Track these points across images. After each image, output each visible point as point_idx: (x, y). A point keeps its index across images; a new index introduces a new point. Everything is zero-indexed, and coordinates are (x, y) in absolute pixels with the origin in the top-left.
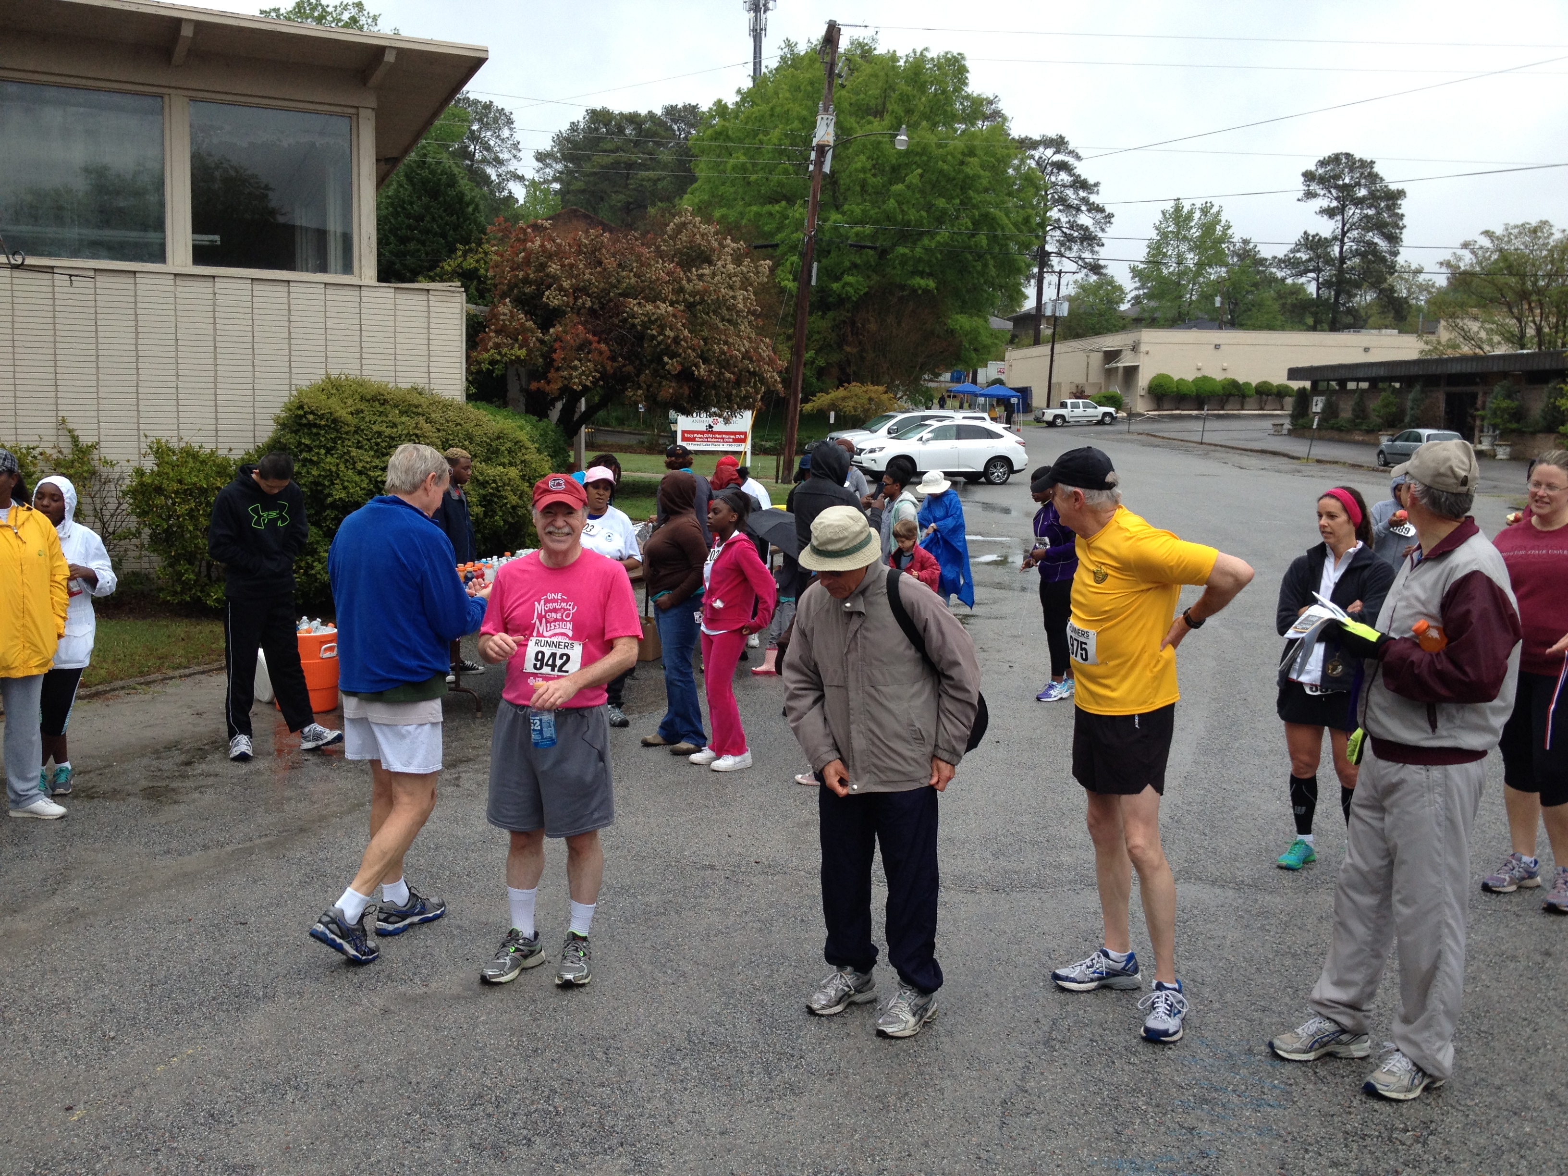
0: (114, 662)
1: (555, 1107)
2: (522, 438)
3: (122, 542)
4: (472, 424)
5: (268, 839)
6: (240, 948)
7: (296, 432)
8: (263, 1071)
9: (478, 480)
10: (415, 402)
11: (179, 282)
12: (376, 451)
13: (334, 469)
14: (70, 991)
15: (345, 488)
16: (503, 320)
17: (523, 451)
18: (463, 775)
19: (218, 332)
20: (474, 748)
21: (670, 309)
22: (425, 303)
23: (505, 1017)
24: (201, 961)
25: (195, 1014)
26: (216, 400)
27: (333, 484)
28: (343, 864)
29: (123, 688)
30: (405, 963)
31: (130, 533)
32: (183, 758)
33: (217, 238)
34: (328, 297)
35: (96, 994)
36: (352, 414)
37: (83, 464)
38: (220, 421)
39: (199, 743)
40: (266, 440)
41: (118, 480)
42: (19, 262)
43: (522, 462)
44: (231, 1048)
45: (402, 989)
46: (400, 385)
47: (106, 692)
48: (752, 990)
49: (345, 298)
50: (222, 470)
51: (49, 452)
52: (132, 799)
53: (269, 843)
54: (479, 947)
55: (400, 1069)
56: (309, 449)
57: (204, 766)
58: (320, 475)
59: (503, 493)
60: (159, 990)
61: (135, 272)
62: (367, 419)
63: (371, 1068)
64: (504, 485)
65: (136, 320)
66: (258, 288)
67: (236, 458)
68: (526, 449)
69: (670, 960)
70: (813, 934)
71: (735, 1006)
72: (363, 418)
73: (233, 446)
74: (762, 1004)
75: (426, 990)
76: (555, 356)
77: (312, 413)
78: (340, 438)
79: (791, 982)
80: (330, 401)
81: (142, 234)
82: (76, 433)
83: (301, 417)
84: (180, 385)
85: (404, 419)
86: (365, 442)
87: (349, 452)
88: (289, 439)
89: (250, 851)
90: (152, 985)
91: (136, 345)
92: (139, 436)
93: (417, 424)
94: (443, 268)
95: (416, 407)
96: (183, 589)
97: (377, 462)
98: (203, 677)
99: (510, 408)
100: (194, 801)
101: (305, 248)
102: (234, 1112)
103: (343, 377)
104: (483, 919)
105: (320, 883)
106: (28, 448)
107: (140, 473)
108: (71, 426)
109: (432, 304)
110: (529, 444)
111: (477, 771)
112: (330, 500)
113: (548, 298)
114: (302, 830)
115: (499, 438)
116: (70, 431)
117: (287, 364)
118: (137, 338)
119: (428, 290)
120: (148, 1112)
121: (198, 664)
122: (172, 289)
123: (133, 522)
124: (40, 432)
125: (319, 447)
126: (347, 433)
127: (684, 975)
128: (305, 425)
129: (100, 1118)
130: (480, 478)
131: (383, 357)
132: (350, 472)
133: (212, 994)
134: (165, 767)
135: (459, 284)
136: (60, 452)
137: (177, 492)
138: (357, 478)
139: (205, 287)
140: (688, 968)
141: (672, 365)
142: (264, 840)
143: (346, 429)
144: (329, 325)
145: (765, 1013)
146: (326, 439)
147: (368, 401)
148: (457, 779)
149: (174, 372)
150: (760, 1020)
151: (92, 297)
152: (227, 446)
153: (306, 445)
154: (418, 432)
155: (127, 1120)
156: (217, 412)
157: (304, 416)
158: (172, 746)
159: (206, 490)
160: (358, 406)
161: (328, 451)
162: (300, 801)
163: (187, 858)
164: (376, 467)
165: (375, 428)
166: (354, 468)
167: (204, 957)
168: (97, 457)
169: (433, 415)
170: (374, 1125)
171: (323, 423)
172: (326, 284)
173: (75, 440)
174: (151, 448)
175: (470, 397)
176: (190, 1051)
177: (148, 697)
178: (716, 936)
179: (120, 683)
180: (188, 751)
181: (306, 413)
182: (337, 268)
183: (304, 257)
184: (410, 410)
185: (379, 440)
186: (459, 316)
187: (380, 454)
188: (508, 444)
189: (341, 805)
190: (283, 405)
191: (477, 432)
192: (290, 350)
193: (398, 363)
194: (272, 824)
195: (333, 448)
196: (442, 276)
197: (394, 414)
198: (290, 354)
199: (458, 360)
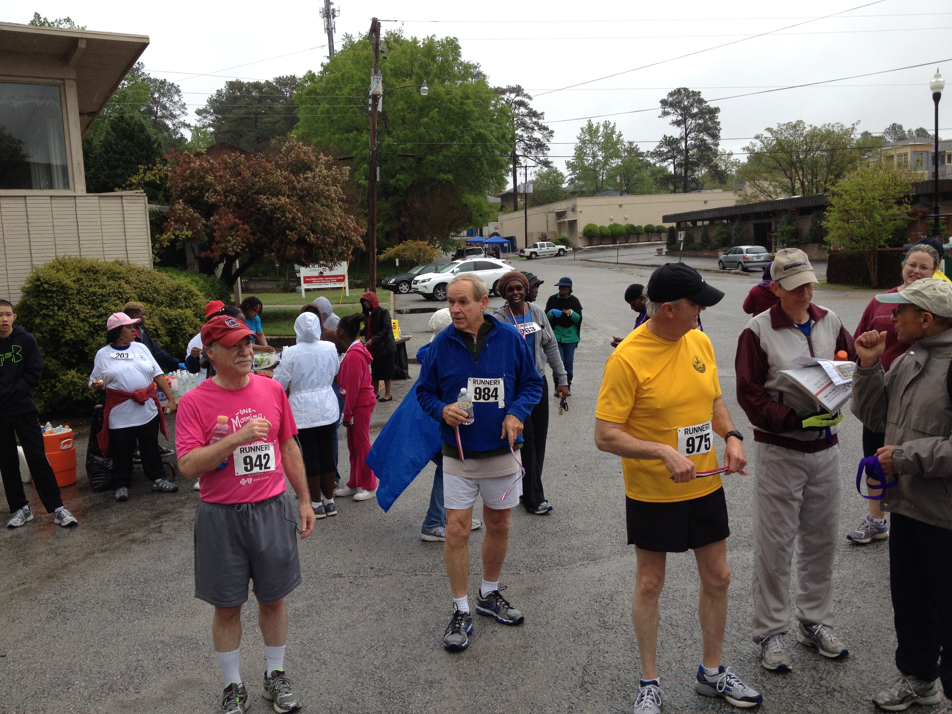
2: (193, 289)
4: (158, 282)
5: (24, 586)
7: (36, 296)
9: (165, 319)
10: (118, 270)
12: (93, 305)
13: (64, 319)
15: (73, 331)
16: (179, 213)
17: (195, 297)
18: (164, 524)
20: (172, 503)
21: (287, 200)
22: (120, 205)
27: (65, 329)
28: (79, 600)
30: (122, 675)
34: (53, 205)
40: (17, 303)
43: (194, 305)
45: (121, 697)
46: (107, 260)
48: (374, 669)
49: (65, 205)
53: (25, 589)
56: (47, 307)
58: (55, 324)
59: (183, 327)
62: (85, 284)
64: (183, 321)
66: (5, 202)
68: (197, 296)
69: (314, 652)
70: (413, 619)
71: (362, 684)
72: (82, 283)
74: (382, 680)
75: (137, 696)
76: (215, 234)
77: (46, 283)
78: (67, 298)
79: (401, 660)
80: (58, 274)
83: (39, 286)
85: (111, 282)
86: (85, 300)
87: (74, 307)
88: (32, 301)
93: (120, 285)
94: (131, 181)
95: (119, 274)
97: (94, 312)
99: (189, 269)
101: (38, 175)
103: (67, 257)
104: (179, 634)
105: (61, 617)
109: (124, 205)
110: (198, 293)
111: (174, 520)
112: (63, 340)
113: (208, 198)
114: (49, 577)
115: (177, 290)
117: (29, 251)
119: (122, 196)
125: (53, 305)
126: (72, 294)
127: (324, 663)
128: (42, 291)
130: (166, 317)
131: (94, 242)
132: (76, 321)
135: (142, 191)
138: (81, 325)
140: (327, 656)
141: (292, 235)
142: (22, 587)
143: (71, 292)
144: (55, 224)
145: (384, 687)
146: (58, 300)
147: (85, 272)
148: (160, 527)
150: (381, 693)
153: (44, 305)
154: (120, 290)
157: (41, 285)
160: (78, 276)
161: (60, 308)
162: (49, 554)
164: (94, 316)
165: (91, 290)
166: (78, 318)
169: (131, 278)
171: (54, 289)
172: (51, 197)
175: (156, 265)
178: (346, 629)
181: (42, 283)
182: (60, 186)
183: (38, 180)
184: (114, 276)
185: (94, 298)
186: (144, 212)
187: (95, 307)
188: (184, 294)
189: (78, 555)
190: (26, 279)
191: (162, 288)
192: (30, 242)
193: (105, 245)
194: (27, 574)
195: (63, 306)
196: (131, 187)
197: (103, 280)
198: (30, 245)
199: (146, 241)
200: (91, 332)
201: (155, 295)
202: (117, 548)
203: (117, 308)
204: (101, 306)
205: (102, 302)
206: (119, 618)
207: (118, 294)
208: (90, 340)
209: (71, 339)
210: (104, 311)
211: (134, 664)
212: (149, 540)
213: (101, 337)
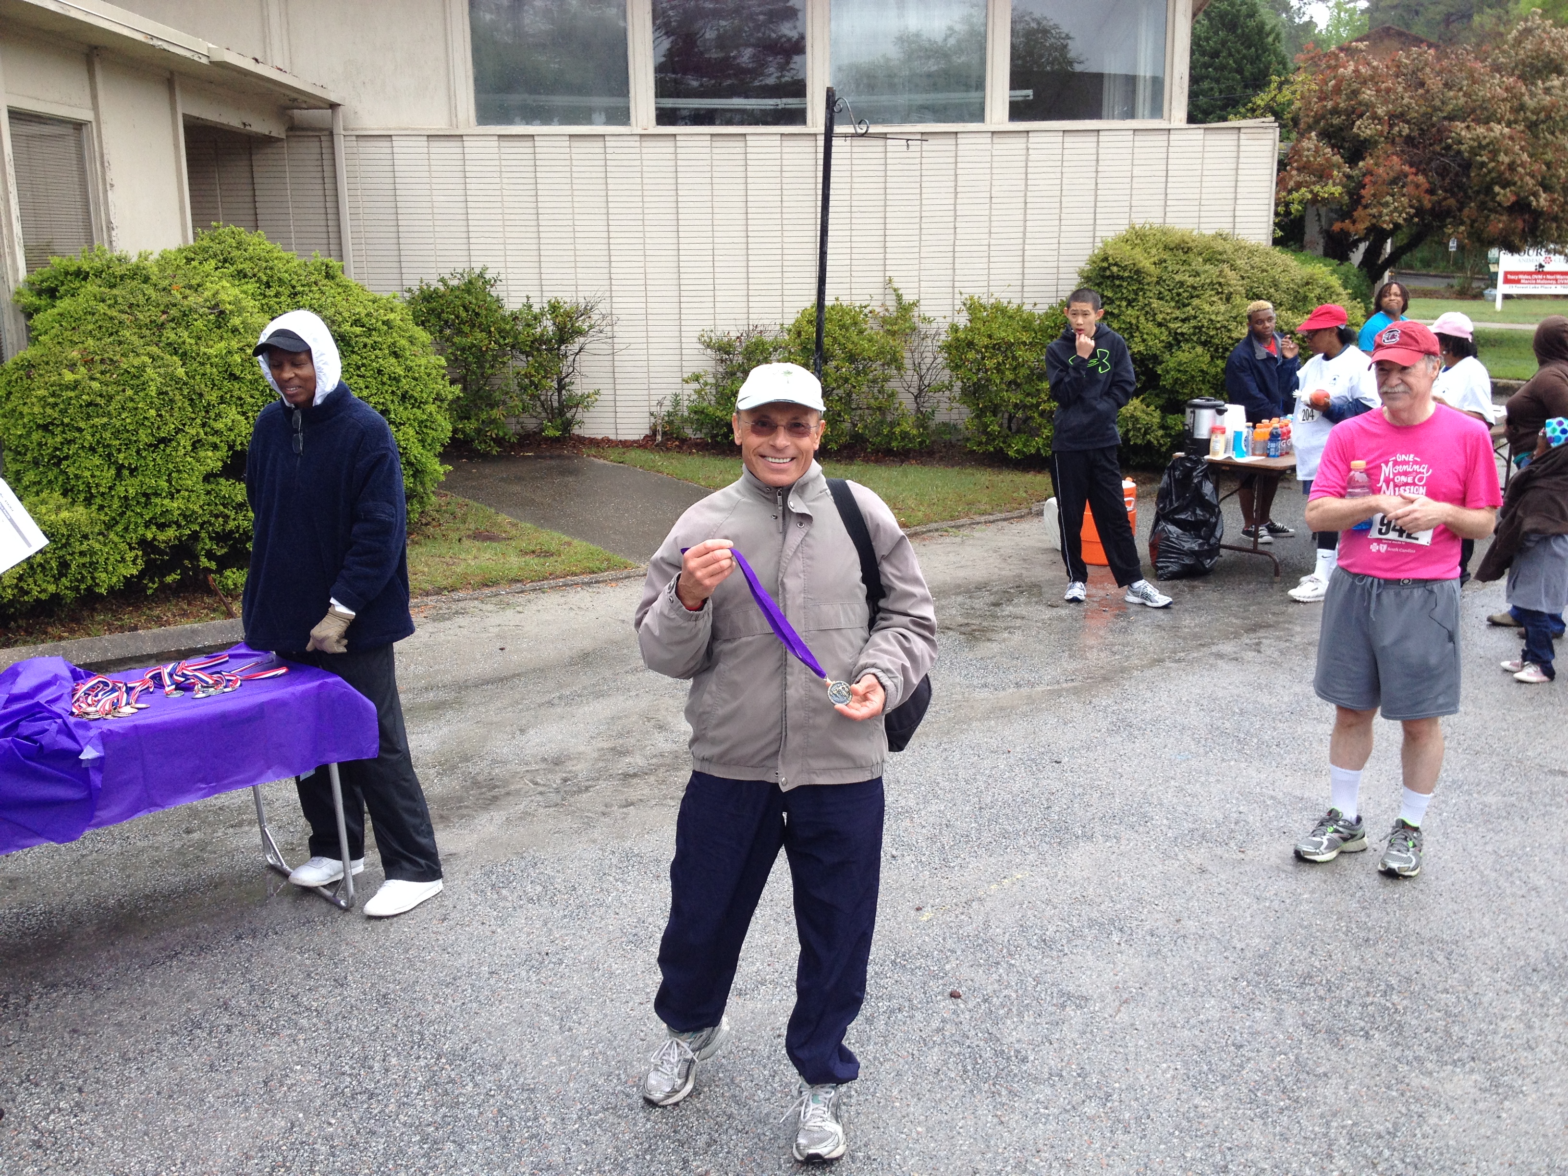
0: (929, 506)
1: (1393, 1004)
2: (1332, 284)
3: (937, 395)
4: (1279, 270)
5: (1074, 684)
6: (1058, 785)
7: (1099, 285)
8: (1087, 908)
10: (1220, 249)
11: (996, 140)
12: (1177, 302)
13: (1134, 322)
14: (912, 803)
16: (1307, 156)
17: (1334, 297)
18: (1264, 641)
19: (1029, 188)
20: (1274, 614)
21: (1506, 130)
22: (1236, 143)
23: (1331, 899)
24: (1022, 792)
25: (1022, 841)
26: (1023, 256)
27: (1133, 337)
28: (1148, 717)
29: (937, 530)
30: (1219, 826)
31: (944, 386)
32: (992, 599)
33: (1030, 92)
34: (1137, 144)
35: (934, 808)
36: (1155, 263)
37: (905, 321)
38: (1026, 277)
39: (1005, 586)
41: (935, 335)
42: (864, 131)
44: (1056, 880)
46: (1204, 232)
47: (923, 533)
49: (1152, 144)
50: (1027, 326)
51: (877, 310)
52: (951, 633)
53: (1075, 688)
54: (1296, 821)
55: (1223, 932)
57: (1011, 608)
60: (986, 813)
61: (956, 133)
62: (1170, 269)
63: (1191, 925)
65: (956, 181)
66: (1069, 139)
67: (1041, 312)
68: (1338, 295)
72: (1166, 267)
73: (1037, 301)
75: (1242, 856)
76: (1363, 192)
77: (1116, 264)
78: (1142, 289)
80: (1135, 251)
81: (964, 95)
82: (900, 292)
83: (1104, 269)
84: (993, 242)
85: (1208, 267)
86: (1166, 293)
87: (1150, 304)
89: (1059, 693)
90: (981, 808)
91: (955, 204)
92: (954, 293)
93: (1221, 272)
94: (1255, 103)
95: (1221, 254)
96: (988, 439)
97: (1177, 313)
98: (1005, 523)
99: (1307, 252)
100: (1004, 640)
101: (1112, 95)
102: (1064, 941)
103: (1148, 226)
104: (1298, 793)
105: (1127, 733)
106: (861, 307)
107: (954, 329)
108: (896, 285)
109: (1242, 142)
111: (1279, 638)
113: (1359, 128)
114: (1105, 679)
115: (1307, 283)
116: (895, 290)
117: (1092, 216)
118: (956, 198)
119: (1239, 129)
120: (987, 925)
121: (1001, 512)
122: (989, 147)
123: (946, 375)
124: (871, 291)
125: (1121, 299)
126: (1148, 284)
128: (1108, 277)
129: (947, 924)
131: (1187, 202)
132: (1150, 324)
133: (1034, 824)
134: (977, 606)
135: (1272, 119)
136: (887, 310)
137: (986, 347)
138: (1156, 331)
139: (1018, 143)
141: (1505, 196)
142: (1070, 684)
143: (1149, 279)
144: (1135, 173)
147: (1172, 249)
148: (1258, 644)
149: (987, 230)
151: (918, 161)
152: (1032, 301)
153: (1108, 298)
154: (1222, 280)
155: (969, 929)
156: (1023, 268)
157: (1108, 268)
158: (981, 587)
159: (1013, 344)
160: (1162, 255)
161: (1130, 303)
162: (1102, 650)
163: (1002, 694)
164: (1177, 318)
165: (1178, 278)
166: (1154, 320)
167: (1026, 789)
168: (916, 314)
169: (1238, 262)
170: (1201, 983)
171: (1126, 274)
172: (1135, 130)
173: (899, 297)
174: (965, 304)
175: (1276, 242)
176: (1019, 876)
177: (958, 540)
179: (934, 525)
180: (996, 593)
181: (1110, 265)
182: (1146, 112)
183: (1111, 105)
184: (1213, 257)
185: (1181, 290)
186: (1270, 154)
187: (1181, 305)
188: (1318, 291)
189: (1141, 660)
190: (1087, 257)
191: (1283, 279)
192: (1096, 202)
193: (1202, 208)
194: (1076, 670)
195: (1134, 300)
196: (1253, 112)
197: (1197, 263)
198: (1096, 206)
199: (1267, 202)
200: (1169, 343)
201: (1272, 290)
202: (1198, 660)
203: (1213, 308)
204: (1189, 304)
205: (1192, 297)
206: (1207, 753)
207: (1217, 286)
208: (1167, 356)
209: (1139, 352)
210: (1193, 312)
211: (1235, 815)
212: (1242, 658)
213: (1183, 351)
